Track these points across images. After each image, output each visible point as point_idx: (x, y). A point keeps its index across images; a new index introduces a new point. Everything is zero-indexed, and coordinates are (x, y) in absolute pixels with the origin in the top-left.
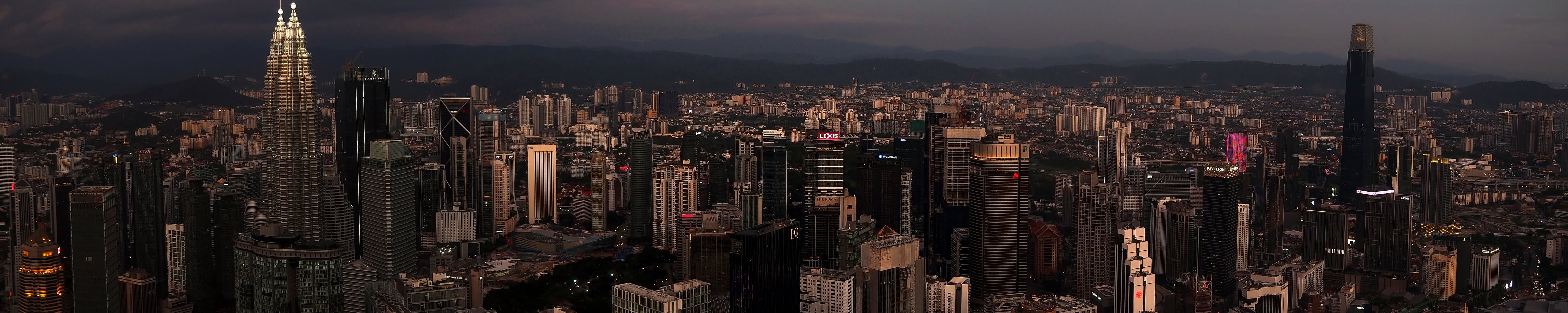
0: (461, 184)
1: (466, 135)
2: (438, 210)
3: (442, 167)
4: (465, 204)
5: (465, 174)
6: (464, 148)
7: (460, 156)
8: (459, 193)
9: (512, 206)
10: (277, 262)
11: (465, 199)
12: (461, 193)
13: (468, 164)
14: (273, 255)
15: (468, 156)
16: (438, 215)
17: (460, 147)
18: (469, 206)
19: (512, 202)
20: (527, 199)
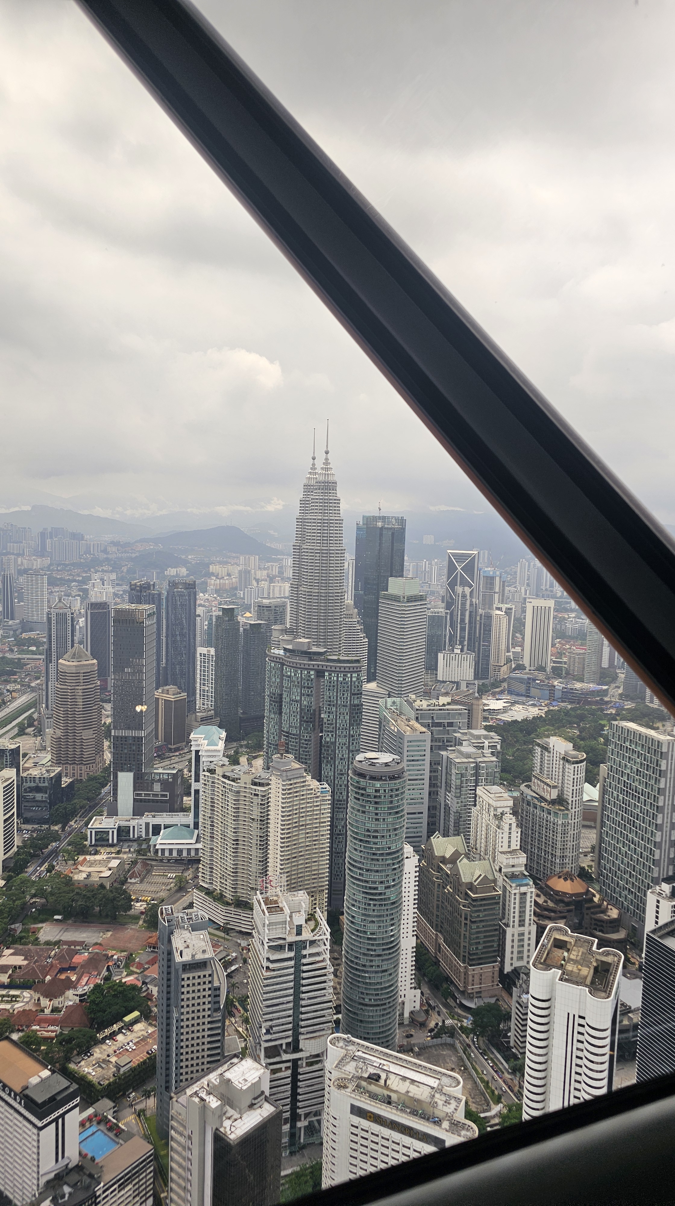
0: (463, 629)
1: (470, 586)
2: (440, 651)
3: (447, 613)
4: (466, 648)
5: (467, 621)
6: (468, 597)
7: (464, 604)
8: (460, 637)
9: (507, 654)
10: (306, 672)
11: (466, 643)
12: (462, 638)
13: (470, 612)
14: (302, 666)
15: (471, 605)
16: (440, 656)
17: (464, 596)
18: (468, 650)
19: (508, 651)
20: (523, 650)
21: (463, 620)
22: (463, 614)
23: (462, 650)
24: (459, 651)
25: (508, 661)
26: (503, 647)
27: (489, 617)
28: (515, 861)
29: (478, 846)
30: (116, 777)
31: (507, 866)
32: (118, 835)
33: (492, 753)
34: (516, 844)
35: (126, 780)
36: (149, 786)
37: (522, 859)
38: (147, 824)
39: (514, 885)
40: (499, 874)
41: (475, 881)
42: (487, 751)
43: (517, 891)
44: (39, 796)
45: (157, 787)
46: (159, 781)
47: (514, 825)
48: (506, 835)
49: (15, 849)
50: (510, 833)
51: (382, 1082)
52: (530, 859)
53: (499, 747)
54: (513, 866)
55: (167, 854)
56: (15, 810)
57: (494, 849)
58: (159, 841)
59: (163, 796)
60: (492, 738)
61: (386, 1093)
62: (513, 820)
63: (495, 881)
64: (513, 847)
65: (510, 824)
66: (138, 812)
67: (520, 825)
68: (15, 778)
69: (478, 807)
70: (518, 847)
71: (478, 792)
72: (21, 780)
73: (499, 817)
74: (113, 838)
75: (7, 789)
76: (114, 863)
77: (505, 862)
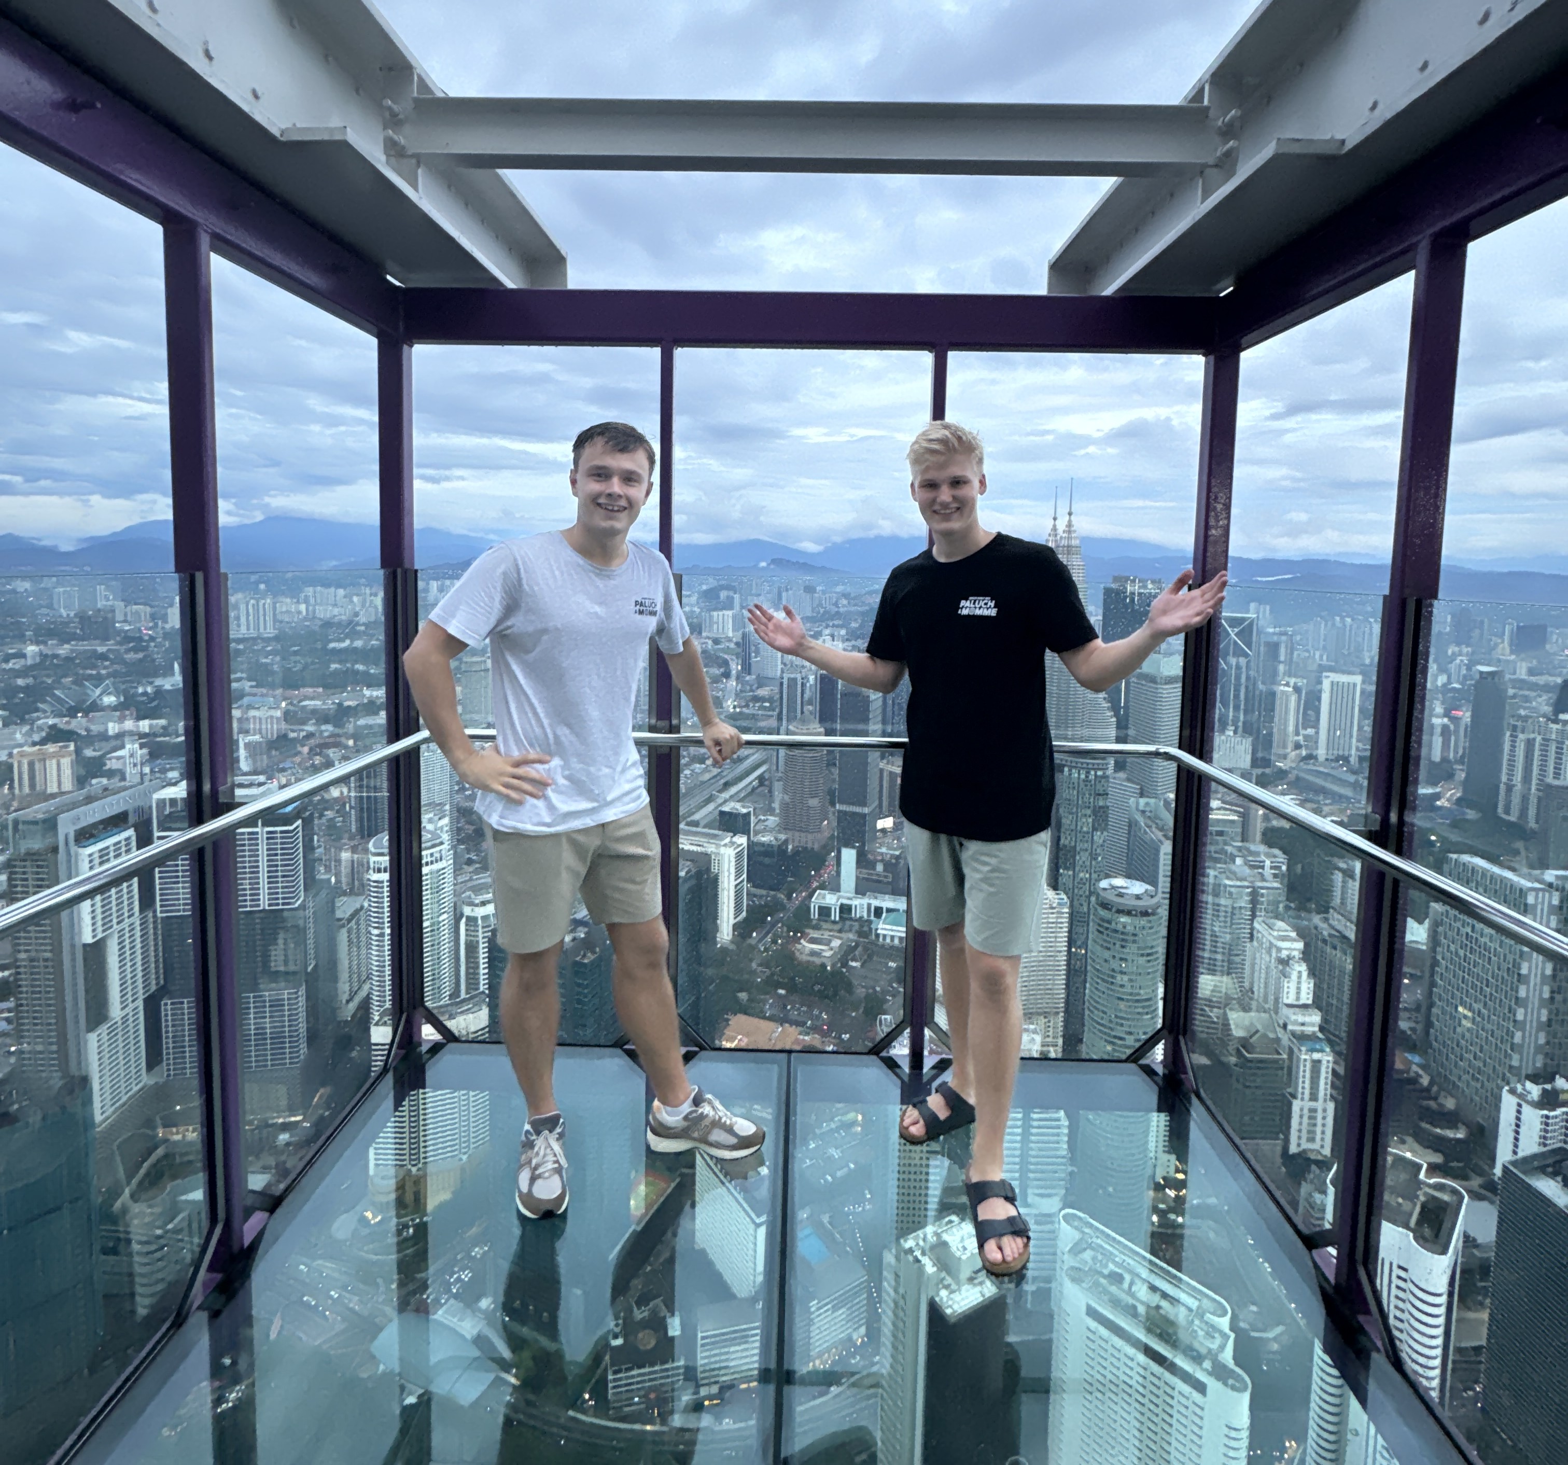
0: (1237, 707)
1: (1247, 657)
4: (1240, 729)
5: (1242, 697)
6: (1244, 670)
7: (1238, 678)
8: (1233, 717)
11: (1240, 724)
12: (1236, 718)
15: (1248, 679)
17: (1238, 669)
18: (1243, 732)
19: (1297, 734)
20: (1317, 733)
21: (1237, 696)
22: (1237, 690)
23: (1235, 732)
24: (1231, 733)
25: (1298, 746)
26: (1291, 728)
27: (1273, 694)
28: (1307, 1019)
29: (1255, 989)
30: (839, 853)
31: (1296, 1023)
32: (841, 912)
33: (1275, 876)
34: (1307, 997)
35: (849, 856)
36: (872, 865)
37: (1315, 1018)
38: (869, 905)
39: (1303, 1049)
40: (1282, 1031)
41: (1251, 1037)
42: (1268, 872)
43: (1307, 1057)
44: (767, 861)
45: (880, 868)
46: (882, 861)
47: (1305, 974)
48: (1293, 986)
49: (744, 914)
50: (1299, 983)
51: (1126, 1285)
52: (1325, 1020)
53: (1284, 868)
54: (1303, 1024)
55: (888, 940)
56: (745, 876)
57: (1277, 1000)
58: (881, 926)
59: (886, 877)
60: (1275, 856)
61: (1131, 1301)
62: (1303, 968)
63: (1278, 1040)
64: (1303, 1001)
65: (1300, 972)
66: (860, 890)
67: (1312, 973)
68: (745, 844)
69: (1255, 943)
70: (1310, 1002)
71: (1256, 925)
72: (751, 845)
73: (1285, 962)
74: (835, 915)
75: (739, 856)
76: (836, 943)
77: (1293, 1018)
